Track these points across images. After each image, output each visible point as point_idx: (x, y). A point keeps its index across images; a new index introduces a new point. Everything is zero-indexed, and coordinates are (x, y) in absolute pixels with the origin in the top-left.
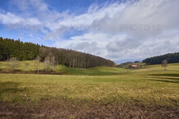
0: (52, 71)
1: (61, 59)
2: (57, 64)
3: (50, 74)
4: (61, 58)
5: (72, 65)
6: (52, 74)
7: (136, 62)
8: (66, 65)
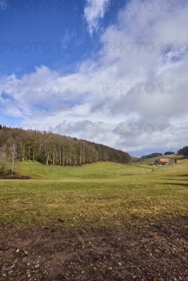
0: (10, 172)
1: (31, 149)
2: (23, 160)
3: (6, 178)
4: (30, 147)
5: (51, 160)
6: (10, 178)
7: (167, 153)
8: (39, 160)
